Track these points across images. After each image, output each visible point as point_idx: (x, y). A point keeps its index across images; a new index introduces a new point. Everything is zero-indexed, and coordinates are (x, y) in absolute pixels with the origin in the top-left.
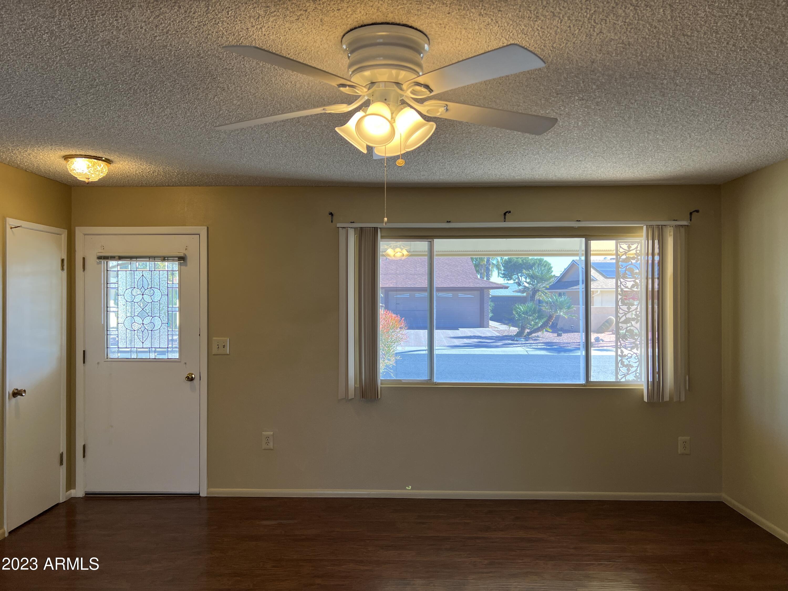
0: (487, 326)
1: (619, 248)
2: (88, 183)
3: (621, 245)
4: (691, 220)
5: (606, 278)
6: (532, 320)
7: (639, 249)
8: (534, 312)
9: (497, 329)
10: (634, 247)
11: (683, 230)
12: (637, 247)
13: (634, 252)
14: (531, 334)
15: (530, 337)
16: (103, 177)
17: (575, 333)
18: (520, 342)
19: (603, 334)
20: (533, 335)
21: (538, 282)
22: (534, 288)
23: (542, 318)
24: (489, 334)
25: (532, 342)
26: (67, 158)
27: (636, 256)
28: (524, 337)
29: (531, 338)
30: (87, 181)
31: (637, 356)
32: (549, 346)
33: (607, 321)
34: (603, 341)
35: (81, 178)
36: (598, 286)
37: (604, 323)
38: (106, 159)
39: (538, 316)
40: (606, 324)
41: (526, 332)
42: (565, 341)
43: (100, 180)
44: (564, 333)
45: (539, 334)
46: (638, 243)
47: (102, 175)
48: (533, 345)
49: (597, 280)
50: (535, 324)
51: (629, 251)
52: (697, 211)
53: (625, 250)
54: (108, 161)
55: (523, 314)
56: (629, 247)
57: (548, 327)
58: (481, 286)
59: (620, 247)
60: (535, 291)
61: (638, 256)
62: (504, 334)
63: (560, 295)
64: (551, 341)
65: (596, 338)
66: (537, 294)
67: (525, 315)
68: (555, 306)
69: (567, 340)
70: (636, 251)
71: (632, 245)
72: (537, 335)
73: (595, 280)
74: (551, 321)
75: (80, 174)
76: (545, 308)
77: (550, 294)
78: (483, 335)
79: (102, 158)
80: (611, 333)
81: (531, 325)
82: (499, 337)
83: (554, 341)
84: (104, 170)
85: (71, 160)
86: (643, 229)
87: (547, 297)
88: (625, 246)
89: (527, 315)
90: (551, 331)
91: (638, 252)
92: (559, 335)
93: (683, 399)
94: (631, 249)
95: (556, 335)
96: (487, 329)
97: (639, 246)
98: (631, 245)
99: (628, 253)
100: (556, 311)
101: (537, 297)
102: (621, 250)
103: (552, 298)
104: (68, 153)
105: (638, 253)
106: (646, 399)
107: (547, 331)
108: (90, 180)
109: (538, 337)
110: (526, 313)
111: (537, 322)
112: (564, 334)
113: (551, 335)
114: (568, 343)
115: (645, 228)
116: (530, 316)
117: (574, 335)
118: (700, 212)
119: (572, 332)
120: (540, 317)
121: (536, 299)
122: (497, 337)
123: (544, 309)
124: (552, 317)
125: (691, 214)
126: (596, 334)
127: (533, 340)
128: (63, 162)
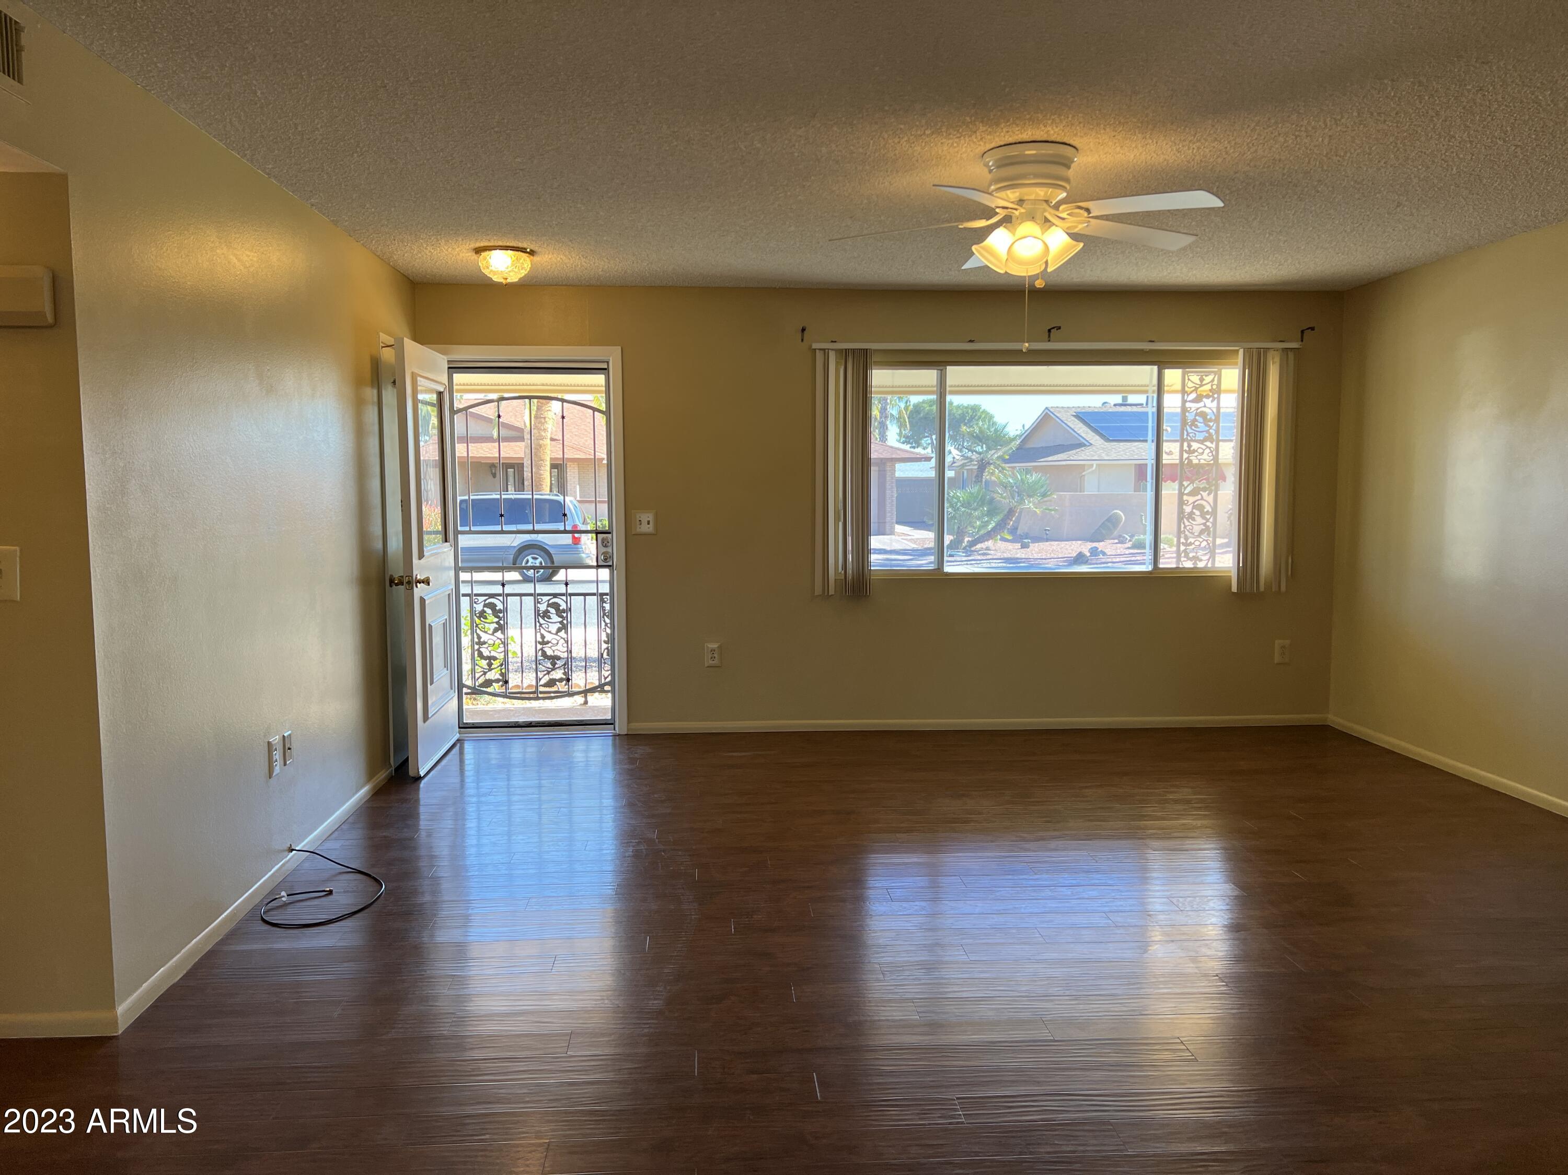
0: (892, 533)
1: (1187, 381)
2: (506, 285)
3: (1190, 377)
4: (1302, 341)
5: (1108, 440)
6: (978, 518)
7: (1216, 382)
8: (982, 502)
9: (909, 538)
10: (1208, 379)
11: (1291, 355)
12: (1213, 381)
13: (1208, 387)
14: (976, 545)
15: (973, 549)
16: (525, 275)
17: (1053, 543)
18: (958, 559)
19: (1101, 544)
20: (979, 546)
21: (989, 449)
22: (982, 460)
23: (997, 514)
24: (897, 546)
25: (979, 557)
26: (478, 251)
27: (1211, 394)
28: (963, 549)
29: (976, 551)
30: (504, 282)
31: (1208, 544)
32: (1010, 564)
33: (1109, 520)
34: (1104, 554)
35: (496, 279)
36: (1093, 456)
37: (1103, 523)
38: (531, 250)
39: (988, 511)
40: (1109, 524)
41: (966, 539)
42: (1036, 556)
43: (520, 279)
44: (1033, 542)
45: (990, 543)
46: (1215, 373)
47: (523, 273)
48: (982, 562)
49: (1092, 444)
50: (983, 526)
51: (1201, 386)
52: (1313, 329)
53: (1196, 384)
54: (532, 253)
55: (962, 505)
56: (1202, 380)
57: (1006, 531)
58: (882, 457)
59: (1189, 379)
60: (983, 465)
61: (1214, 394)
62: (926, 546)
63: (1028, 471)
64: (1012, 556)
65: (1092, 548)
66: (987, 470)
67: (965, 508)
68: (1022, 491)
69: (1039, 555)
70: (1212, 386)
71: (1206, 376)
72: (984, 547)
73: (1088, 444)
74: (1011, 520)
75: (495, 273)
76: (1002, 497)
77: (1010, 469)
78: (888, 548)
79: (525, 249)
80: (1116, 541)
81: (974, 528)
82: (918, 550)
83: (1018, 556)
84: (526, 266)
85: (484, 254)
86: (1238, 353)
87: (1005, 475)
88: (1195, 378)
89: (968, 509)
90: (1010, 537)
91: (1214, 387)
92: (1024, 546)
93: (1283, 588)
94: (1204, 383)
95: (1018, 545)
96: (893, 537)
97: (1216, 379)
98: (1204, 377)
99: (1200, 389)
100: (1021, 501)
101: (986, 476)
102: (1190, 384)
103: (1014, 477)
104: (478, 245)
105: (1215, 389)
106: (1234, 589)
107: (1003, 539)
108: (509, 281)
109: (988, 549)
110: (967, 504)
111: (987, 521)
112: (1034, 545)
113: (1009, 546)
114: (1042, 559)
115: (1241, 352)
116: (975, 510)
117: (1052, 545)
118: (1316, 329)
119: (1047, 540)
120: (991, 513)
121: (984, 480)
122: (913, 550)
123: (997, 497)
124: (1013, 511)
125: (1302, 332)
126: (1090, 543)
127: (979, 554)
128: (474, 256)
